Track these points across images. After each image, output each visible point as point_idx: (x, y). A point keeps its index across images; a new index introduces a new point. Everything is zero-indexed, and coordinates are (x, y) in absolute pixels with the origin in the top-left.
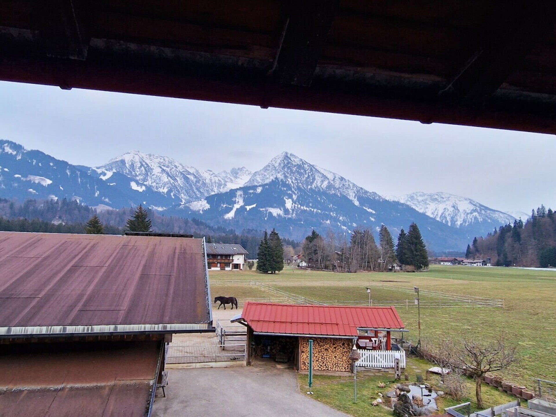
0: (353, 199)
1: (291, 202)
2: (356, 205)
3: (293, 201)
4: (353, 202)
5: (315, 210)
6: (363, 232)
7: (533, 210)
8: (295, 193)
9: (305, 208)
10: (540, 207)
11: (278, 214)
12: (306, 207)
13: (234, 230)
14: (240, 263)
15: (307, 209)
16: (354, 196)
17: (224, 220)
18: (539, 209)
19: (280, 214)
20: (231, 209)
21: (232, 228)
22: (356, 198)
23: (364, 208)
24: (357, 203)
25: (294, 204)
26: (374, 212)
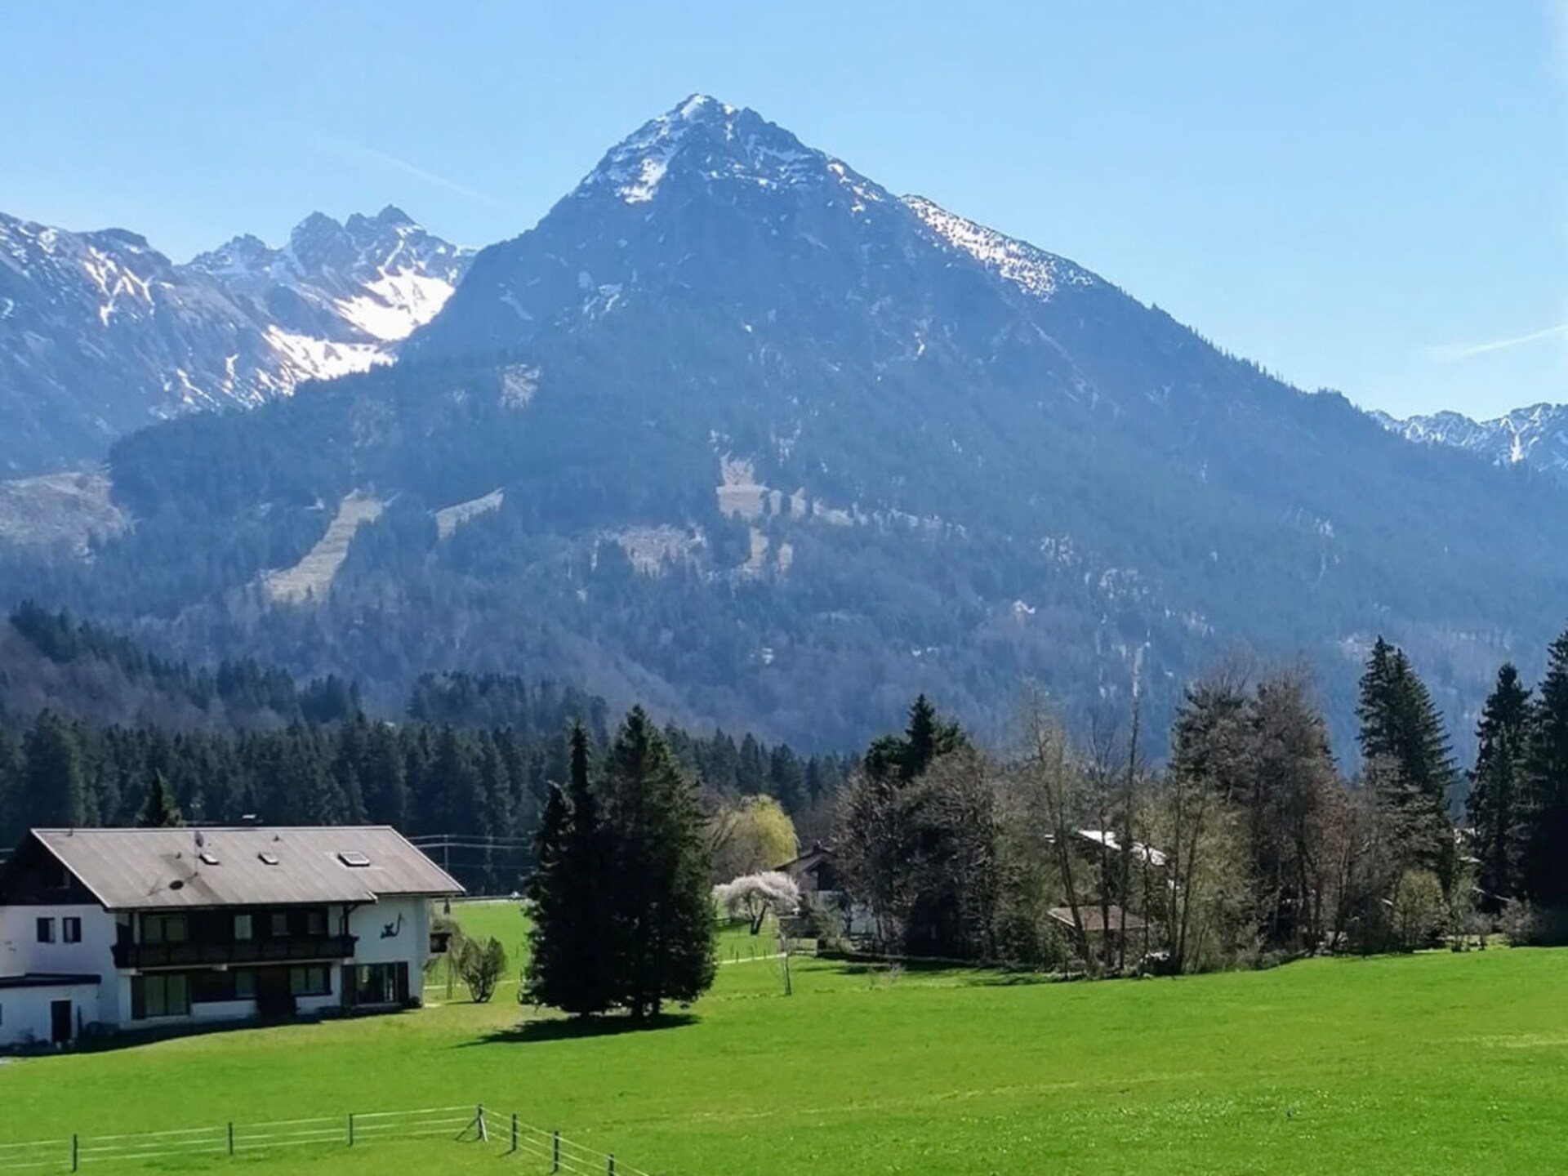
6: (1255, 698)
11: (666, 557)
13: (348, 682)
14: (402, 959)
17: (268, 609)
19: (682, 559)
20: (317, 530)
21: (338, 673)
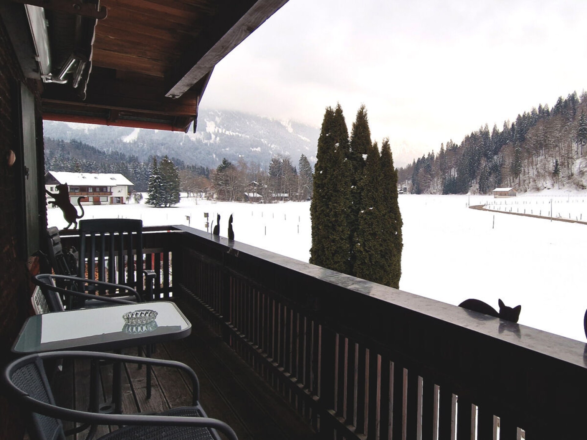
0: (287, 125)
1: (214, 125)
2: (291, 132)
3: (216, 123)
4: (287, 128)
5: (243, 135)
6: (282, 162)
7: (442, 144)
8: (219, 114)
9: (231, 133)
10: (450, 142)
12: (233, 131)
14: (122, 196)
15: (234, 134)
16: (288, 122)
17: (122, 144)
18: (448, 143)
19: (199, 139)
20: (132, 130)
22: (290, 124)
23: (299, 136)
24: (290, 130)
25: (217, 128)
26: (308, 140)
